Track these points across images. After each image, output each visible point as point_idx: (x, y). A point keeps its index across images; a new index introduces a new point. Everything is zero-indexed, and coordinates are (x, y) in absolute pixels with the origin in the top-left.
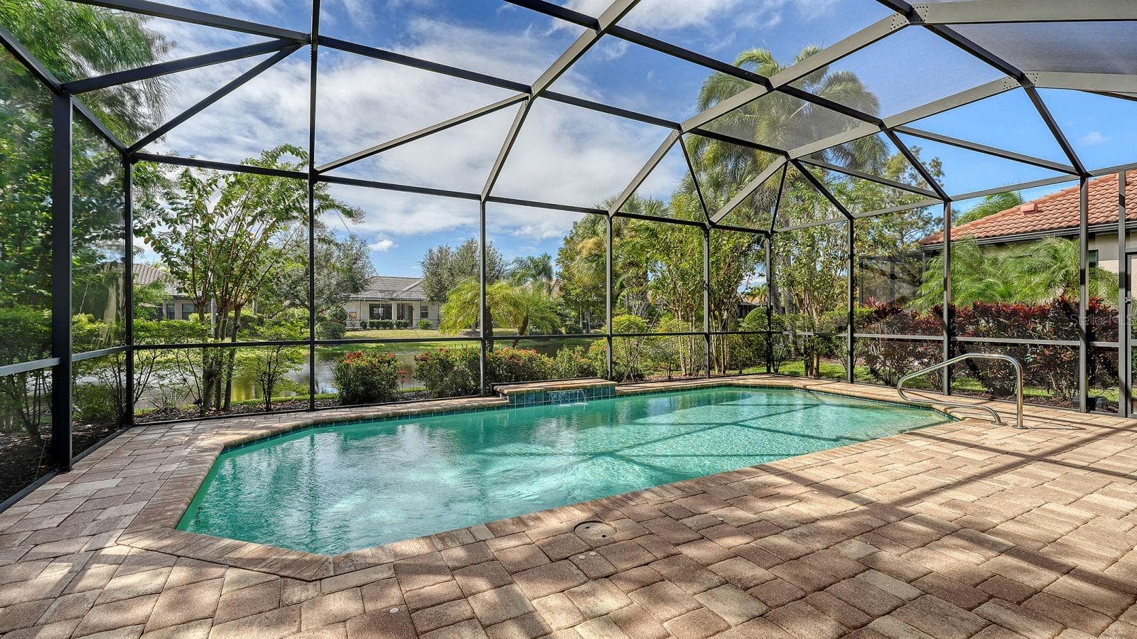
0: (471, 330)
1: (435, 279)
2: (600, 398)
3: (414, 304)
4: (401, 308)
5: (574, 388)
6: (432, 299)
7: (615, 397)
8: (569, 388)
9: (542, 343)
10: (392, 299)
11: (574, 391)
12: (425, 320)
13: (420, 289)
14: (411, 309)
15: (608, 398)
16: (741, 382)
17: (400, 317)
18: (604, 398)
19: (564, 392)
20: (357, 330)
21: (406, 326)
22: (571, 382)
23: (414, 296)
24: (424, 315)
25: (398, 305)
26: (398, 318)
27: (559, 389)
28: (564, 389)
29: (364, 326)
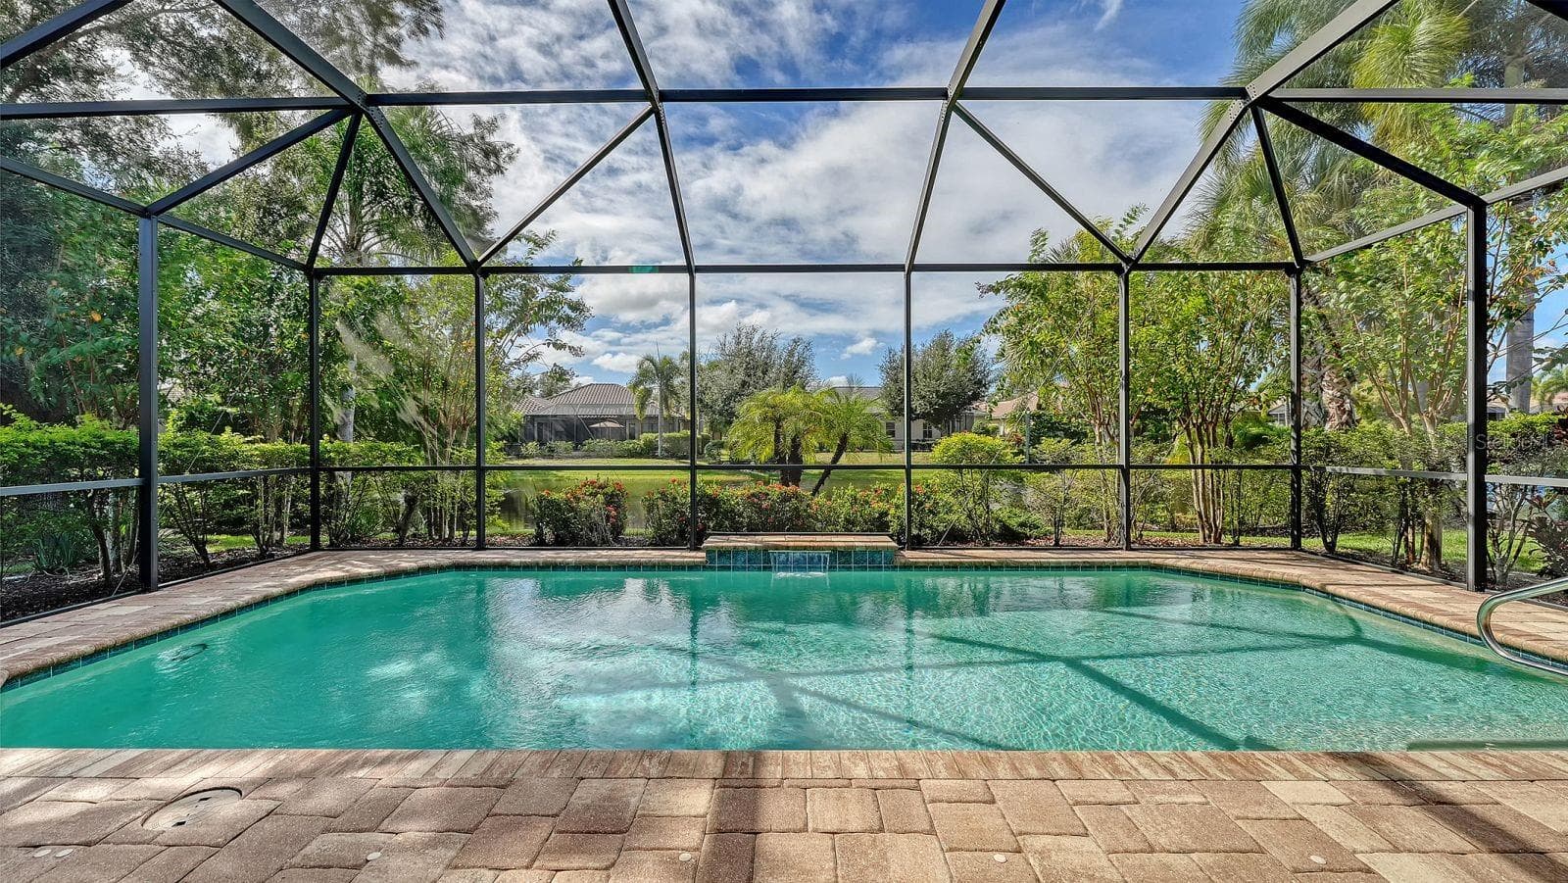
2: (864, 568)
5: (814, 548)
7: (894, 568)
8: (805, 548)
11: (816, 553)
15: (879, 568)
16: (1182, 563)
18: (872, 568)
19: (798, 554)
22: (824, 538)
27: (788, 548)
28: (795, 548)
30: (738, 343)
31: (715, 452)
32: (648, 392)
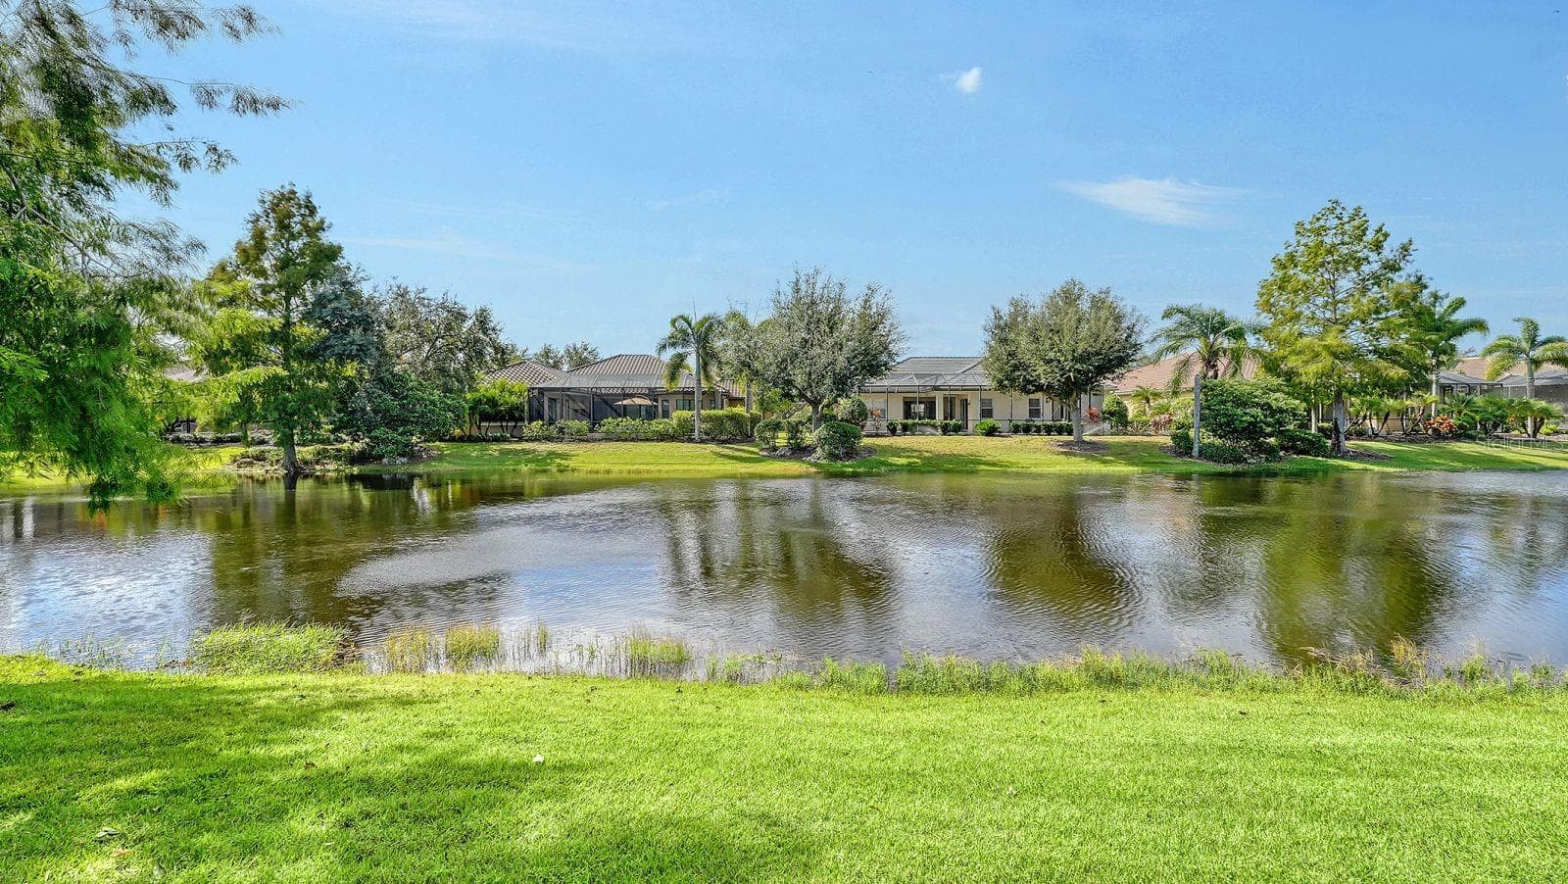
0: (1071, 438)
1: (1003, 350)
3: (970, 396)
4: (949, 402)
6: (1001, 386)
9: (1230, 468)
10: (936, 388)
12: (989, 422)
13: (980, 369)
14: (965, 404)
17: (949, 415)
20: (883, 436)
21: (957, 429)
23: (971, 382)
24: (987, 413)
25: (945, 399)
26: (945, 418)
29: (893, 431)
30: (798, 291)
31: (768, 434)
32: (681, 357)
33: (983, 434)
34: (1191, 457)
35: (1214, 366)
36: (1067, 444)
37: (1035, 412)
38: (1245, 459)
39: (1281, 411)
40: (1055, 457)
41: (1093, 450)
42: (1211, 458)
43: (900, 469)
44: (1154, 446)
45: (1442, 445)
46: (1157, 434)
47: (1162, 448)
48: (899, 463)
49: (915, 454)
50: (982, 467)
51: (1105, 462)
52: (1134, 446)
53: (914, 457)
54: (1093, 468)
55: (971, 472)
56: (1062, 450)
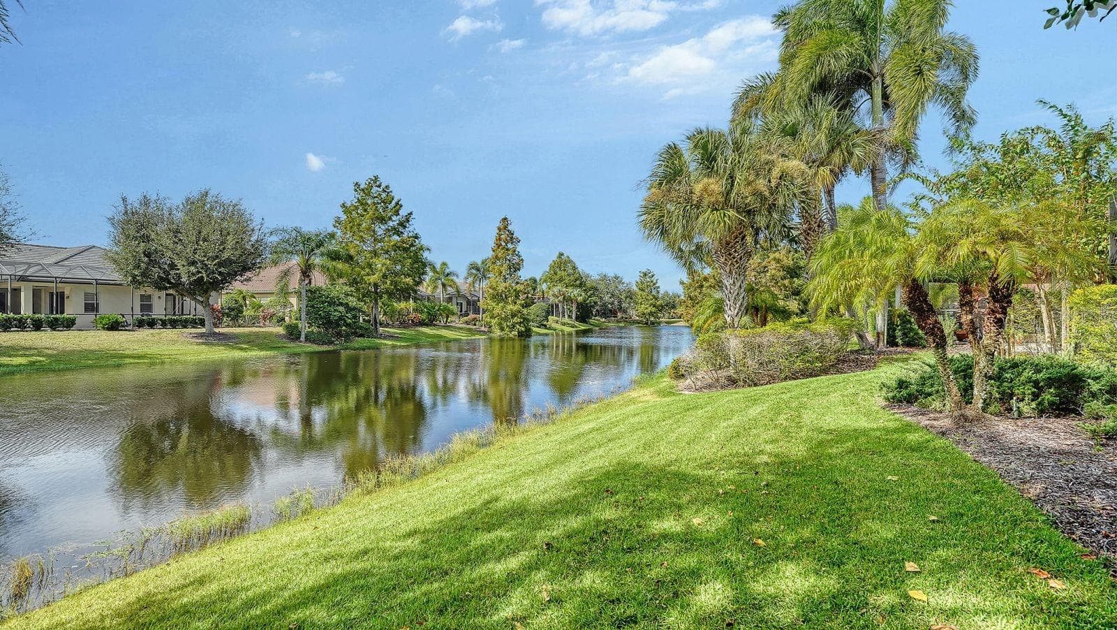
9: (326, 348)
12: (102, 316)
21: (70, 324)
24: (91, 307)
33: (104, 328)
34: (301, 342)
35: (309, 276)
36: (201, 335)
37: (146, 307)
38: (333, 342)
39: (354, 309)
40: (196, 347)
41: (225, 339)
42: (314, 342)
43: (18, 369)
44: (271, 334)
45: (417, 329)
46: (265, 326)
47: (278, 336)
48: (14, 363)
49: (32, 352)
50: (128, 361)
51: (241, 349)
52: (257, 335)
53: (32, 355)
54: (236, 354)
55: (119, 366)
56: (197, 341)
